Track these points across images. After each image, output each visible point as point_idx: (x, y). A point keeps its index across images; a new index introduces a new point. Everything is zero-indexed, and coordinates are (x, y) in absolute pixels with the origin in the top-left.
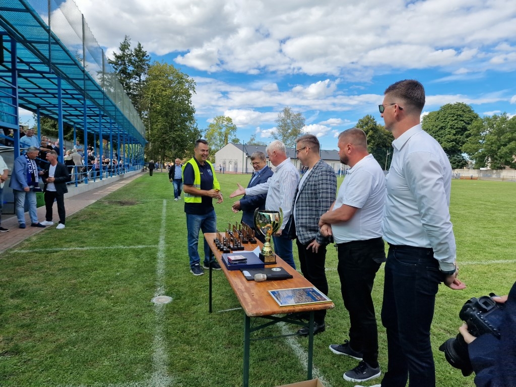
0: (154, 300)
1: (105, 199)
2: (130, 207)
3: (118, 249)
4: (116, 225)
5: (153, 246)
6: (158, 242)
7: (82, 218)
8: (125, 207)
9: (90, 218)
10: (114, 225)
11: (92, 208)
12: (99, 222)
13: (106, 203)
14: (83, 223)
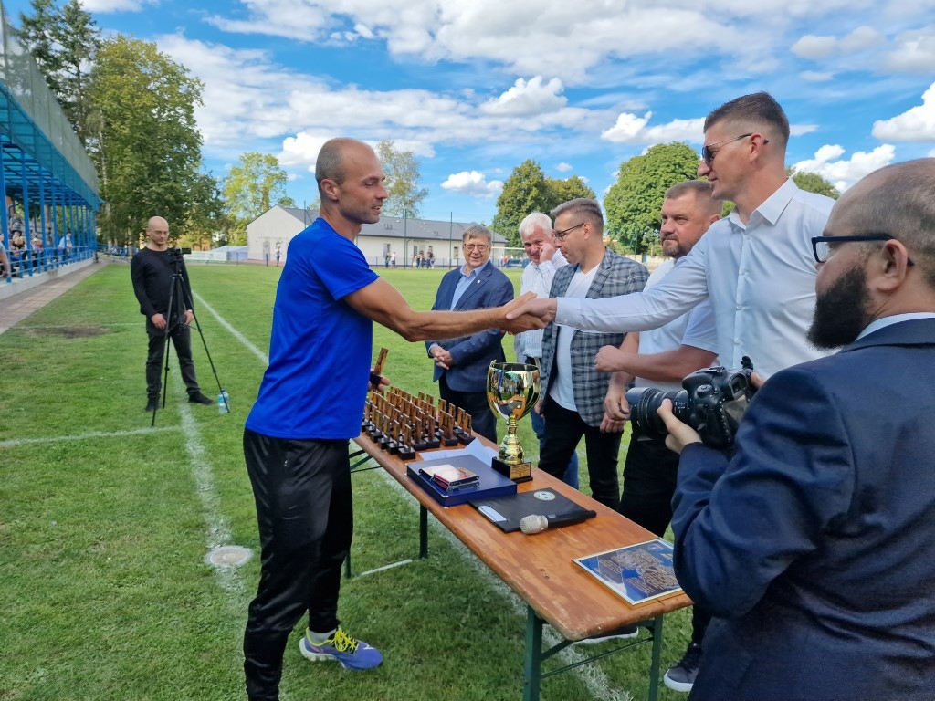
0: (212, 559)
1: (26, 324)
2: (91, 340)
3: (90, 440)
4: (71, 382)
6: (180, 418)
8: (80, 340)
9: (3, 369)
10: (65, 382)
11: (1, 346)
12: (27, 377)
13: (31, 334)
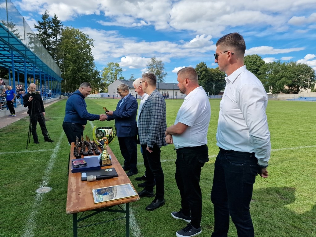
0: (38, 191)
1: (27, 118)
5: (50, 150)
6: (55, 147)
7: (6, 131)
9: (12, 131)
11: (15, 124)
12: (17, 134)
13: (27, 121)
14: (5, 135)
